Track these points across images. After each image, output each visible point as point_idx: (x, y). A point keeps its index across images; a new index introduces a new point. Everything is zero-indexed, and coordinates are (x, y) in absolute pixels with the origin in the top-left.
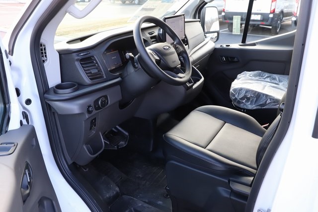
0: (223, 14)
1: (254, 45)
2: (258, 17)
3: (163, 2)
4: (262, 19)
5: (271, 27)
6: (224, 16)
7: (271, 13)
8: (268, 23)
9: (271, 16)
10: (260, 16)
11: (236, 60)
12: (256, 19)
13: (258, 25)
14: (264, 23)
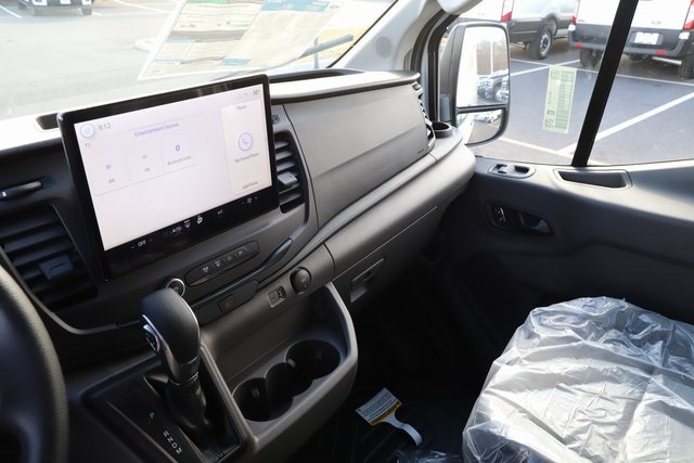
0: (572, 28)
1: (615, 181)
2: (653, 39)
3: (268, 7)
4: (660, 43)
5: (679, 62)
6: (574, 32)
7: (684, 30)
8: (673, 53)
9: (685, 36)
10: (656, 35)
11: (542, 225)
12: (645, 42)
13: (651, 56)
14: (665, 52)
